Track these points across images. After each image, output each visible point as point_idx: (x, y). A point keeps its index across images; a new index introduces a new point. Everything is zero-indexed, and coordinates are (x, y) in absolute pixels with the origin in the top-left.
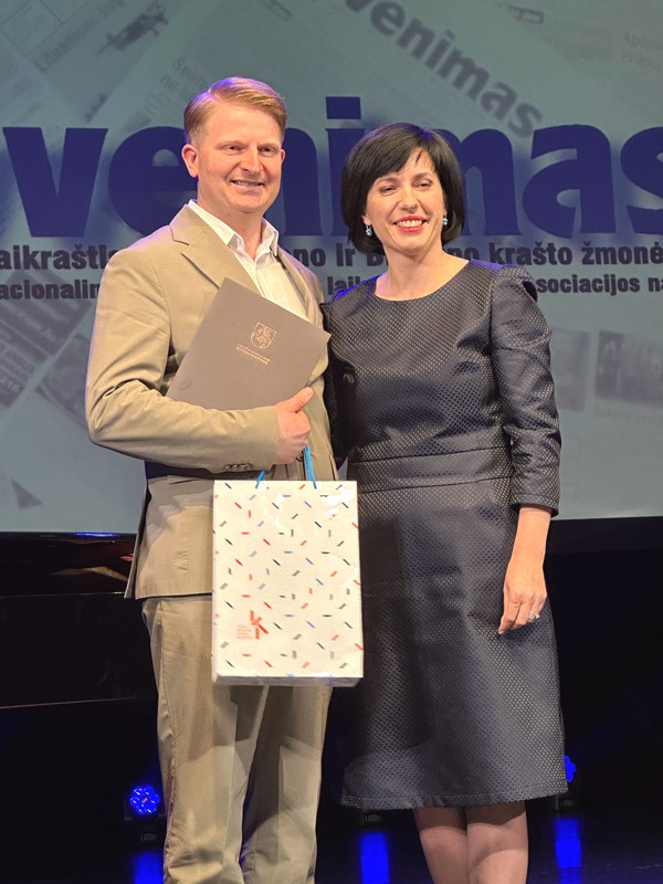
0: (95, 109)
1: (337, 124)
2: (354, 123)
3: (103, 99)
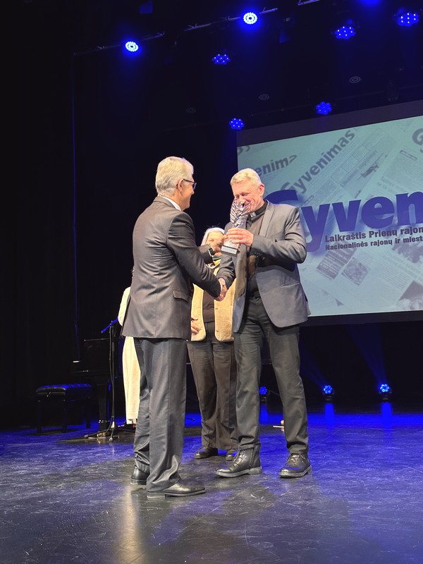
0: (358, 195)
3: (360, 192)
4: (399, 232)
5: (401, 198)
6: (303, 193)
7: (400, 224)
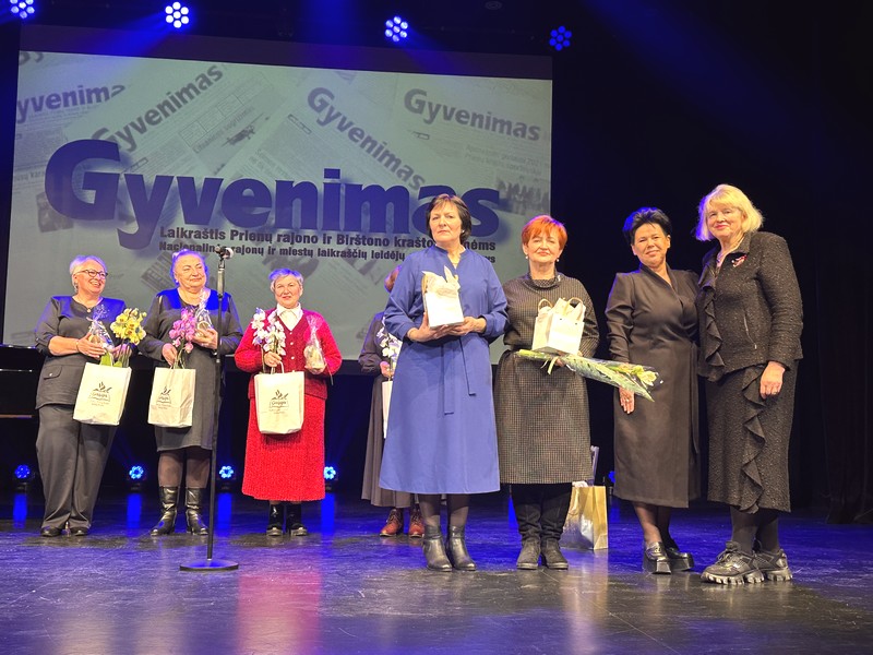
0: (219, 170)
1: (328, 181)
2: (336, 181)
3: (223, 166)
4: (275, 238)
5: (283, 186)
6: (131, 150)
7: (278, 225)
